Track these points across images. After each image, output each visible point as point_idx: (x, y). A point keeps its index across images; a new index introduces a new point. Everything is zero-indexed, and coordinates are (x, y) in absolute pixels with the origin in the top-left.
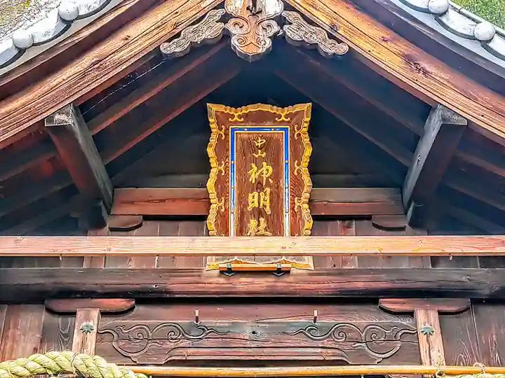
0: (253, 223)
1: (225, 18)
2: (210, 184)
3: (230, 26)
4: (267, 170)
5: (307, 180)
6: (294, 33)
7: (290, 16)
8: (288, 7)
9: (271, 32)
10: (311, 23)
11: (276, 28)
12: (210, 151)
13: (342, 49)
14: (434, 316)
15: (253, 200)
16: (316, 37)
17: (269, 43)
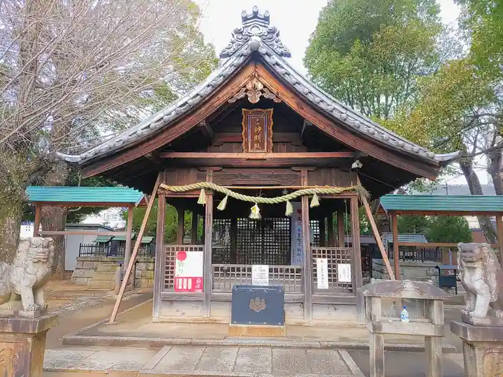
0: (256, 145)
1: (246, 91)
2: (243, 133)
3: (247, 94)
4: (260, 129)
5: (271, 132)
6: (266, 96)
7: (265, 90)
8: (265, 87)
9: (259, 96)
10: (271, 92)
11: (261, 94)
12: (243, 124)
13: (280, 101)
14: (306, 172)
15: (256, 137)
16: (273, 97)
17: (259, 99)
